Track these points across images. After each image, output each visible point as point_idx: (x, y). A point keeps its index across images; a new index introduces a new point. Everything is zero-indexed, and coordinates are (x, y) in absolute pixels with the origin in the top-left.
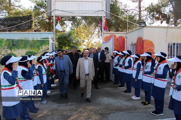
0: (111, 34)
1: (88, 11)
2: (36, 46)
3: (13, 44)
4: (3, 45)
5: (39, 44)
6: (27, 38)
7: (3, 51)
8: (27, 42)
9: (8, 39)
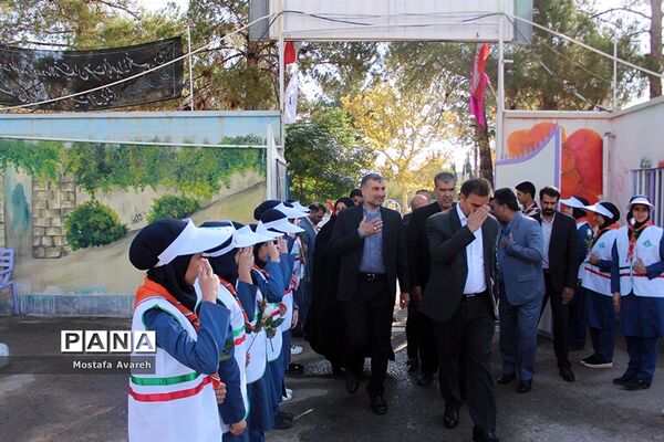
0: (539, 122)
1: (435, 16)
2: (201, 176)
3: (102, 165)
4: (60, 167)
5: (213, 165)
6: (162, 137)
7: (60, 196)
8: (163, 156)
9: (81, 144)
